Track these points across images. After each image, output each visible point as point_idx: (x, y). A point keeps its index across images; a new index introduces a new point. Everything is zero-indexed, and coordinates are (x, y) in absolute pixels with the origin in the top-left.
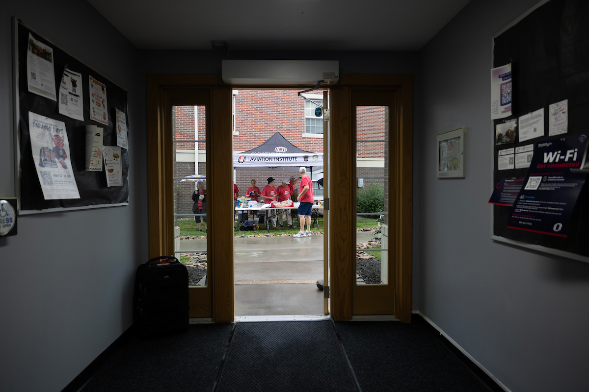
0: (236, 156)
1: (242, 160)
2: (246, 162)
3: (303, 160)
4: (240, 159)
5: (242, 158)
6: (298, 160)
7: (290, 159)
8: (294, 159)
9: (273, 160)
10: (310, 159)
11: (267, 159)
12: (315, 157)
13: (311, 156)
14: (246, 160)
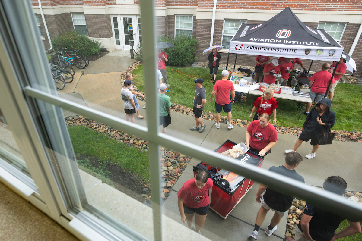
0: (234, 43)
1: (238, 48)
2: (242, 50)
3: (303, 53)
4: (237, 46)
5: (239, 46)
6: (298, 52)
7: (289, 51)
8: (294, 51)
9: (270, 50)
10: (311, 53)
11: (263, 49)
12: (319, 51)
13: (314, 50)
14: (243, 48)
